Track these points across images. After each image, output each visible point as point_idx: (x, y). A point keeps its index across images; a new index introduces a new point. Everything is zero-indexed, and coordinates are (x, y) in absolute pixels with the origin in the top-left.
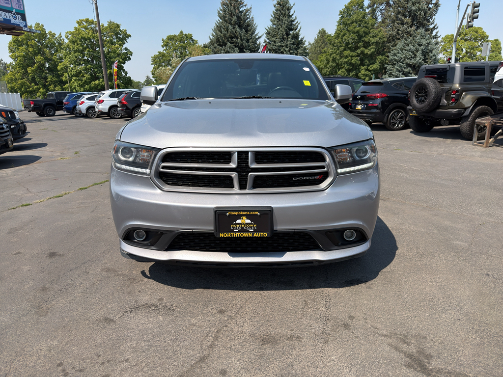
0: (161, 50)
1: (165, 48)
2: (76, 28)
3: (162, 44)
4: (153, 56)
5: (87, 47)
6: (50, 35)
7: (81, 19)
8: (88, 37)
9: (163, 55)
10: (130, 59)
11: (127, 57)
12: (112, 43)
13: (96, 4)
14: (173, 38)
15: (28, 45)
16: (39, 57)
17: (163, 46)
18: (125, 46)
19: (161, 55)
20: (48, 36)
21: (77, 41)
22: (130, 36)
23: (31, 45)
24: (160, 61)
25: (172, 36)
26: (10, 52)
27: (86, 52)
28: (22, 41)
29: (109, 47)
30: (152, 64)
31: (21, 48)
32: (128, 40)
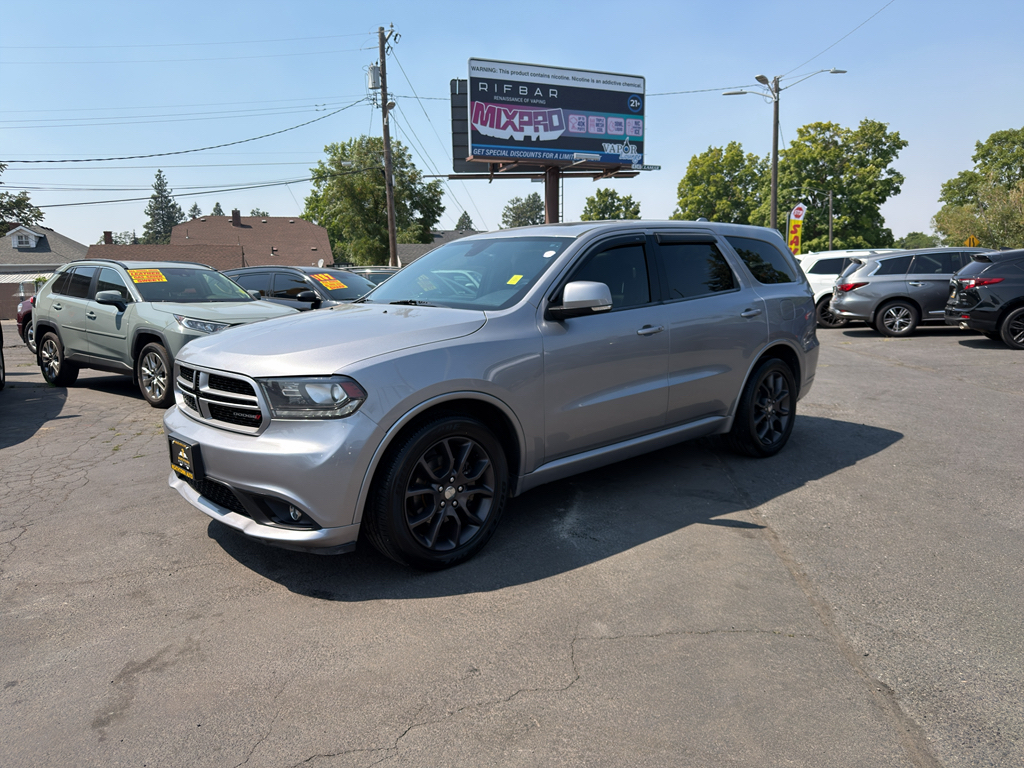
0: (971, 167)
1: (979, 162)
2: (793, 144)
3: (975, 153)
4: (946, 182)
5: (809, 176)
6: (750, 160)
7: (806, 125)
8: (812, 157)
9: (971, 179)
10: (897, 191)
11: (891, 187)
12: (862, 163)
13: (777, 103)
14: (1007, 139)
15: (709, 183)
16: (724, 201)
17: (975, 160)
18: (889, 166)
19: (969, 179)
20: (746, 163)
21: (789, 167)
22: (905, 144)
23: (715, 181)
24: (960, 191)
25: (1005, 132)
26: (679, 197)
27: (805, 186)
28: (702, 175)
29: (853, 172)
30: (941, 200)
31: (697, 188)
32: (900, 152)
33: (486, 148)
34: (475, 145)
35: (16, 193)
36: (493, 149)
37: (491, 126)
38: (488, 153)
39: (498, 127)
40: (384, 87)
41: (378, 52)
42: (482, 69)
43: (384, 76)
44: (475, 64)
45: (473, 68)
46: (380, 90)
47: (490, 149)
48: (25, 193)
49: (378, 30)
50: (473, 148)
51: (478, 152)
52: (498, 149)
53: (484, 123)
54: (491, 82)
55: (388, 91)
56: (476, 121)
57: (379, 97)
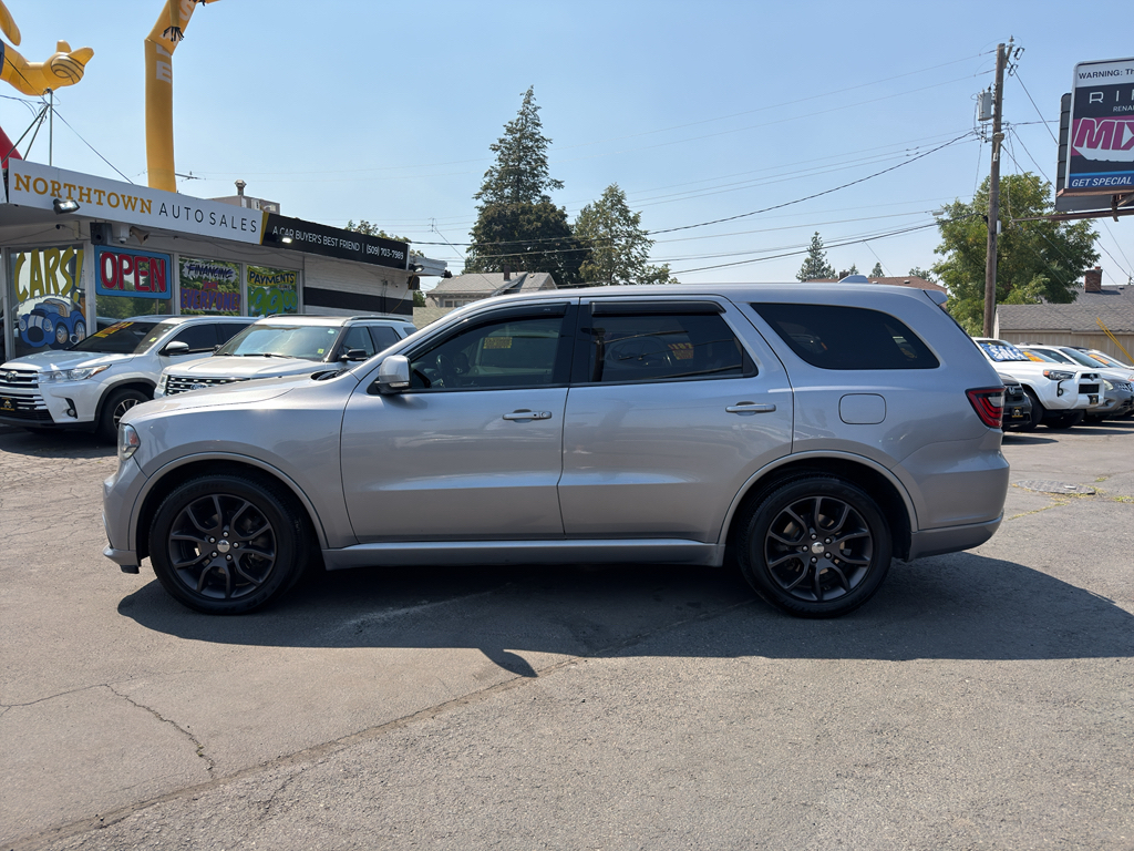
33: (1093, 177)
34: (1073, 175)
35: (659, 265)
36: (1106, 177)
37: (1105, 147)
38: (1096, 183)
39: (1117, 146)
40: (998, 116)
41: (994, 75)
42: (1096, 74)
43: (998, 103)
44: (1083, 70)
45: (1082, 76)
46: (992, 121)
47: (1099, 177)
48: (666, 265)
49: (996, 47)
50: (1071, 180)
51: (1078, 183)
52: (1113, 176)
53: (1092, 145)
54: (1109, 89)
55: (1003, 120)
56: (1080, 144)
57: (991, 128)
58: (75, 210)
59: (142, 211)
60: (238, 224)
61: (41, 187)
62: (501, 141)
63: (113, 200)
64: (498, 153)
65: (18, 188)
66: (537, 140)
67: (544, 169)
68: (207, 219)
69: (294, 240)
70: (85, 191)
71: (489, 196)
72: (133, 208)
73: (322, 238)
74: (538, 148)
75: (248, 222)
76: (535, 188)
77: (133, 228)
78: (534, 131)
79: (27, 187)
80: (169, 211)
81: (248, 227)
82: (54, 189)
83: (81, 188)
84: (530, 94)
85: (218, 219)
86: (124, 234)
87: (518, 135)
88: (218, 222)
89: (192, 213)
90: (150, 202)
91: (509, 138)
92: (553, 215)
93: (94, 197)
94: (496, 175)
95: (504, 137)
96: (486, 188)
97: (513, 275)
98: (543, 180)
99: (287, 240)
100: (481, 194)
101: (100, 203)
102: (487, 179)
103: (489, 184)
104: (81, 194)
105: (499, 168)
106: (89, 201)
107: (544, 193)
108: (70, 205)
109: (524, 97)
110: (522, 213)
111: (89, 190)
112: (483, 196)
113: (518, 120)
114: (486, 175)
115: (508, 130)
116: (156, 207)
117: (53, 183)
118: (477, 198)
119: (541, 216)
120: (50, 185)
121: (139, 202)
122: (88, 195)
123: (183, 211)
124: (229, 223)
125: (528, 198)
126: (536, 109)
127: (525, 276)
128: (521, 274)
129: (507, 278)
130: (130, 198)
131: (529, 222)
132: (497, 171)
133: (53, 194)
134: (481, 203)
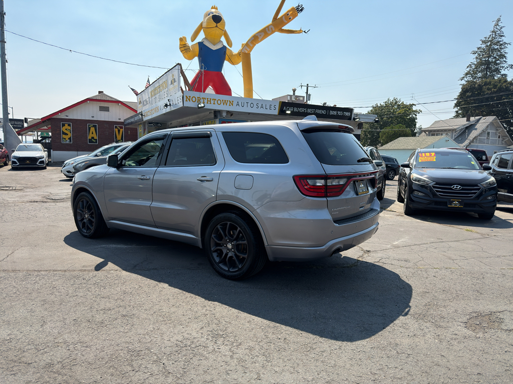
58: (204, 107)
59: (230, 105)
60: (268, 107)
61: (194, 99)
62: (478, 49)
63: (219, 102)
64: (476, 55)
65: (186, 101)
66: (501, 45)
67: (504, 59)
68: (255, 106)
69: (292, 112)
70: (209, 100)
71: (469, 78)
72: (226, 105)
73: (307, 110)
74: (501, 49)
75: (272, 106)
76: (497, 71)
77: (228, 112)
78: (500, 40)
79: (189, 100)
80: (240, 105)
81: (273, 108)
82: (198, 100)
83: (208, 99)
84: (499, 20)
85: (260, 106)
86: (224, 114)
87: (489, 44)
88: (260, 107)
89: (249, 104)
90: (233, 101)
91: (484, 46)
92: (505, 84)
93: (212, 102)
94: (473, 67)
95: (480, 46)
96: (467, 74)
97: (472, 119)
98: (503, 65)
99: (288, 112)
100: (464, 77)
101: (214, 104)
102: (468, 69)
103: (469, 72)
104: (208, 101)
105: (475, 63)
106: (210, 103)
107: (503, 72)
108: (202, 105)
109: (494, 23)
110: (484, 85)
111: (211, 99)
112: (465, 78)
113: (490, 36)
114: (468, 67)
115: (483, 42)
116: (235, 103)
117: (198, 98)
118: (461, 80)
119: (496, 85)
120: (197, 99)
121: (229, 102)
122: (210, 101)
123: (246, 104)
124: (264, 107)
125: (493, 76)
126: (501, 28)
127: (481, 118)
128: (477, 118)
129: (468, 120)
130: (225, 101)
131: (488, 89)
132: (474, 64)
133: (198, 102)
134: (463, 82)
